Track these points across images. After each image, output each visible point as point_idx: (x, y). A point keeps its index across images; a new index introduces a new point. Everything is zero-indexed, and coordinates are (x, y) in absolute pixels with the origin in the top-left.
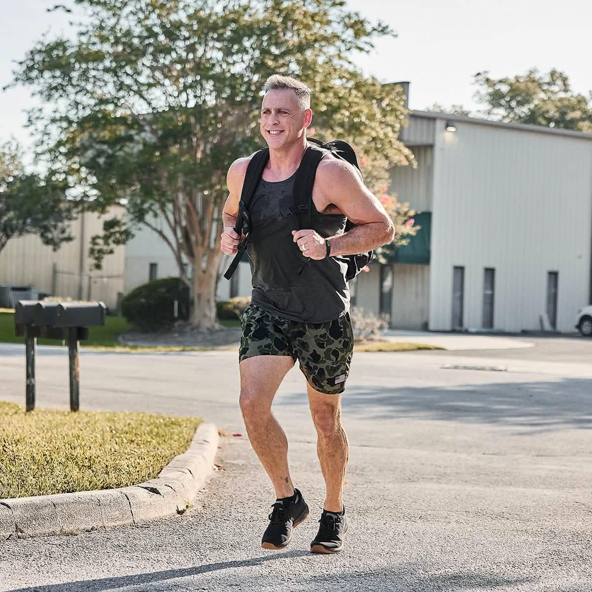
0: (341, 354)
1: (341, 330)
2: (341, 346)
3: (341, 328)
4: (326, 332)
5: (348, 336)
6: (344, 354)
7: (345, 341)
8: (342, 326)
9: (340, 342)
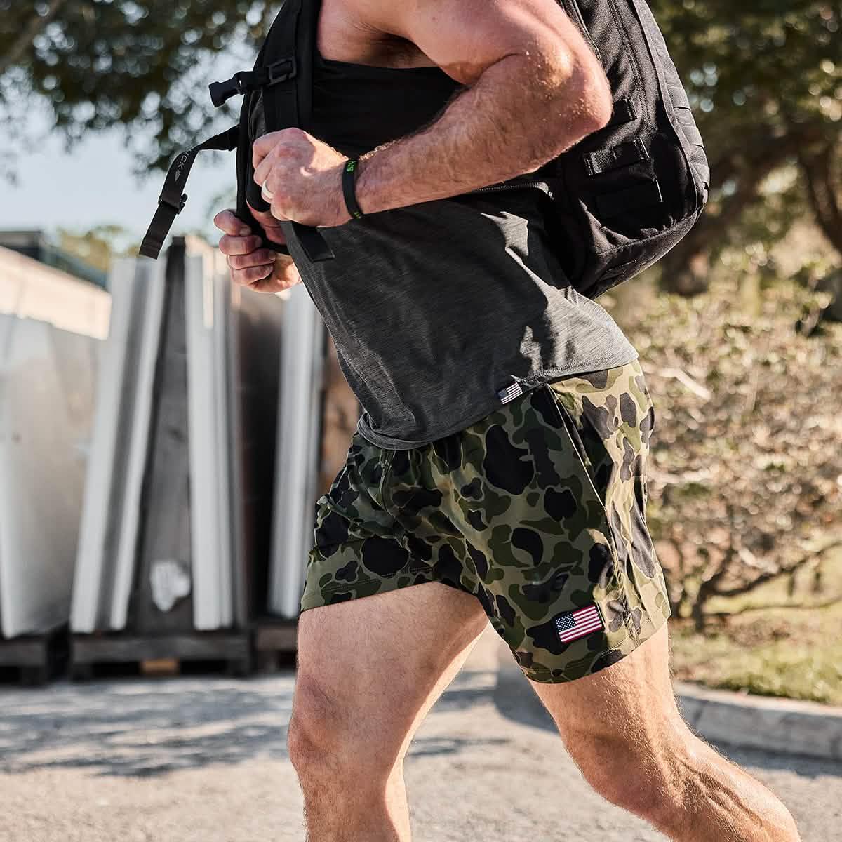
0: (549, 542)
1: (523, 459)
2: (540, 512)
3: (524, 452)
4: (479, 477)
5: (563, 475)
6: (564, 537)
7: (550, 491)
8: (524, 445)
9: (532, 500)
